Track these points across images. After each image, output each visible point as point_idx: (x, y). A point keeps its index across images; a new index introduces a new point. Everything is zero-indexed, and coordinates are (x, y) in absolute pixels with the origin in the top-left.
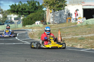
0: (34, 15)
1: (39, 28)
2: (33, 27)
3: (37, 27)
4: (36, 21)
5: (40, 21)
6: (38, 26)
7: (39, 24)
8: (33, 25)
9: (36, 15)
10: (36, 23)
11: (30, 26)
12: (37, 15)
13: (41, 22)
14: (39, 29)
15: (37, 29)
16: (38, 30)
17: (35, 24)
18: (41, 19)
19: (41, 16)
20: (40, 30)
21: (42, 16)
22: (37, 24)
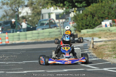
0: (98, 8)
1: (110, 34)
2: (98, 33)
3: (105, 33)
4: (103, 21)
5: (110, 21)
6: (108, 31)
7: (109, 26)
8: (97, 29)
9: (102, 6)
10: (103, 23)
11: (90, 32)
12: (104, 8)
13: (114, 22)
14: (110, 37)
15: (107, 37)
16: (110, 39)
17: (102, 27)
18: (113, 16)
19: (112, 9)
20: (113, 39)
21: (114, 10)
22: (106, 26)
